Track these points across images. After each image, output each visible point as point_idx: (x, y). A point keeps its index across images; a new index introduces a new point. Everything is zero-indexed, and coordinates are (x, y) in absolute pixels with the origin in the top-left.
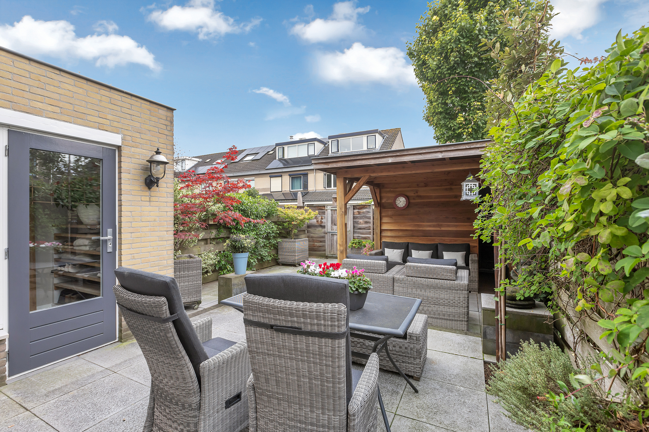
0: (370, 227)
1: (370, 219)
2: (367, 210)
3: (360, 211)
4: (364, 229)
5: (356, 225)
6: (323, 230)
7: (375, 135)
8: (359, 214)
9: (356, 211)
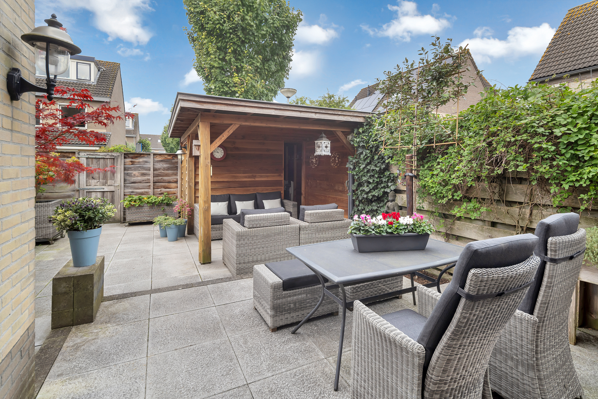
0: (148, 179)
1: (150, 170)
2: (144, 159)
3: (133, 160)
4: (140, 182)
5: (128, 178)
6: (72, 187)
7: (90, 65)
8: (132, 164)
9: (128, 160)
